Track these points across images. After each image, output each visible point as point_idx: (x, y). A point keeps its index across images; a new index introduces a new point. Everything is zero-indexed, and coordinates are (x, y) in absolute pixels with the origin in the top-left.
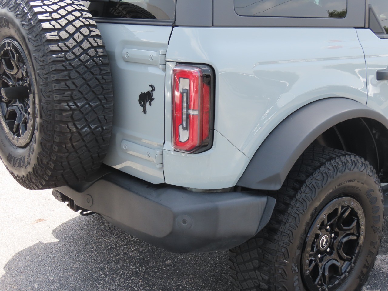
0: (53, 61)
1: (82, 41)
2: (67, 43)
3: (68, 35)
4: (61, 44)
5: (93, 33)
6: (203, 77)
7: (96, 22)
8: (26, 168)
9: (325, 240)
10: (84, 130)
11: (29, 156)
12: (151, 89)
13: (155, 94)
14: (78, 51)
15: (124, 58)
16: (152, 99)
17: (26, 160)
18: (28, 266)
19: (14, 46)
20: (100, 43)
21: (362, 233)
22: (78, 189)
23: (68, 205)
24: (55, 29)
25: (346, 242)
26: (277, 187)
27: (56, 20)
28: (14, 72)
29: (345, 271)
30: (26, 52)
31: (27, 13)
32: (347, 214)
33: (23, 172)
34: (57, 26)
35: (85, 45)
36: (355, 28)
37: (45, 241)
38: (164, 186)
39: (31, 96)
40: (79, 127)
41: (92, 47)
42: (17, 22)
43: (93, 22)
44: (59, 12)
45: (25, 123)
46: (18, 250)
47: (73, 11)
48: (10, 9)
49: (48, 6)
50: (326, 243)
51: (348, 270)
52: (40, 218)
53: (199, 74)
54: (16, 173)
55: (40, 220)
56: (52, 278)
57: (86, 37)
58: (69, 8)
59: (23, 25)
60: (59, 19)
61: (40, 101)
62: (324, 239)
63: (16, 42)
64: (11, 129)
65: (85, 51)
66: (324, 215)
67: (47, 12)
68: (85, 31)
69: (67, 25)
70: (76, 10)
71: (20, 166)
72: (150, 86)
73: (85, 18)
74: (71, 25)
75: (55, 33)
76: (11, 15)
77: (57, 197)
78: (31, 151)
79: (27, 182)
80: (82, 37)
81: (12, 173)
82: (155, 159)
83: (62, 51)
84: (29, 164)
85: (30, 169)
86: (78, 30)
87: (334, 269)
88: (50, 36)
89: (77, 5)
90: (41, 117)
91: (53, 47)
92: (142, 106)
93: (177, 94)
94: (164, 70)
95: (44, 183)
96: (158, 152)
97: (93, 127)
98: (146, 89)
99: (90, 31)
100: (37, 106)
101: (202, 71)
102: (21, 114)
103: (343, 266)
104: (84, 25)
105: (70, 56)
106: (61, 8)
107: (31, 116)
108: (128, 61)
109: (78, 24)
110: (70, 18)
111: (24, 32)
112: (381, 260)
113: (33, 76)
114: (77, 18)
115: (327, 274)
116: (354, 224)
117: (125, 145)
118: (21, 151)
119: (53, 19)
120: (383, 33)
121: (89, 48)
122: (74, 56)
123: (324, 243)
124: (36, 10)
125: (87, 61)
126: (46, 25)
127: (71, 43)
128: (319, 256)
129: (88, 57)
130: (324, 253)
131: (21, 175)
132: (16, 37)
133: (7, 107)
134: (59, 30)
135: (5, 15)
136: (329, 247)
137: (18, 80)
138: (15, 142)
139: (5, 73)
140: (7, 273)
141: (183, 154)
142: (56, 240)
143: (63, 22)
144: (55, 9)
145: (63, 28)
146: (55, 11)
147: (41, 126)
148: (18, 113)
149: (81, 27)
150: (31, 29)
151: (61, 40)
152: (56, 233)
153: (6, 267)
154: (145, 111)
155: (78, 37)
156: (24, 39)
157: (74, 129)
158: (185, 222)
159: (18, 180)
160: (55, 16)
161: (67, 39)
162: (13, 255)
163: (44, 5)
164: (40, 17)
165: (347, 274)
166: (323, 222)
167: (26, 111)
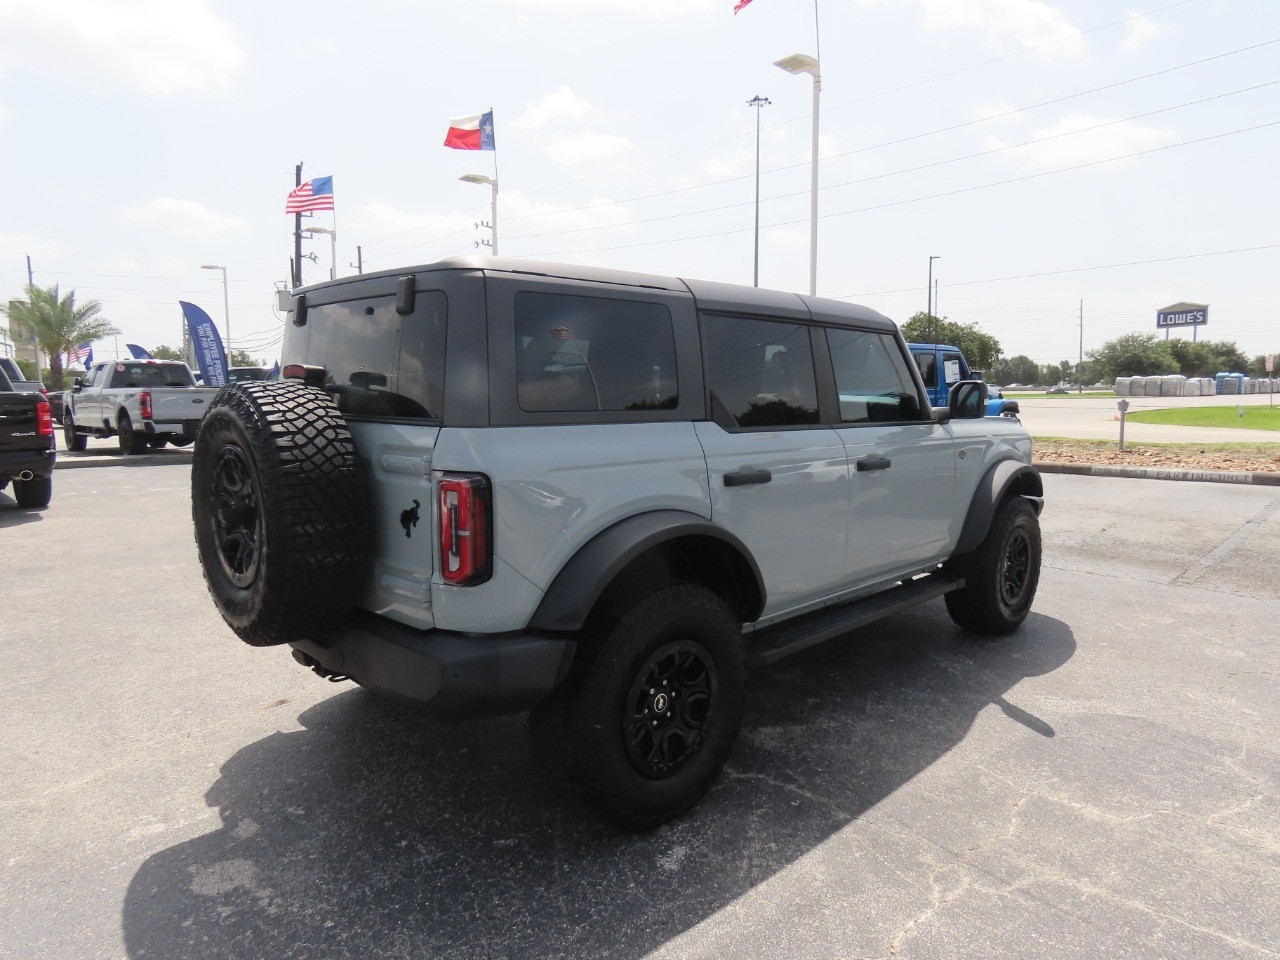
0: (285, 473)
1: (325, 447)
2: (304, 450)
3: (306, 440)
4: (296, 452)
5: (340, 437)
6: (474, 488)
7: (346, 420)
8: (249, 615)
9: (662, 701)
10: (327, 560)
11: (253, 599)
12: (414, 505)
13: (421, 512)
14: (318, 459)
15: (382, 466)
16: (417, 519)
17: (249, 604)
18: (256, 765)
19: (236, 455)
20: (350, 448)
21: (713, 690)
22: (324, 644)
23: (313, 670)
24: (288, 433)
25: (693, 703)
26: (577, 626)
27: (291, 421)
28: (236, 488)
29: (694, 743)
30: (251, 462)
31: (254, 413)
32: (687, 665)
33: (245, 622)
34: (292, 429)
35: (330, 451)
36: (692, 421)
37: (284, 731)
38: (435, 632)
39: (257, 522)
40: (319, 557)
41: (339, 453)
42: (241, 423)
43: (342, 422)
44: (295, 410)
45: (250, 555)
46: (243, 745)
47: (316, 408)
48: (232, 407)
49: (281, 403)
50: (664, 704)
51: (697, 742)
52: (281, 698)
53: (468, 486)
54: (236, 624)
55: (282, 702)
56: (290, 780)
57: (330, 442)
58: (311, 406)
59: (247, 428)
60: (295, 419)
61: (267, 525)
62: (660, 701)
63: (239, 449)
64: (231, 565)
65: (329, 459)
66: (652, 665)
67: (279, 411)
68: (330, 434)
69: (305, 427)
70: (320, 407)
71: (241, 614)
72: (415, 501)
73: (331, 417)
74: (311, 427)
75: (288, 438)
76: (233, 414)
77: (298, 660)
78: (256, 592)
79: (250, 635)
80: (325, 442)
81: (231, 625)
82: (421, 596)
83: (297, 460)
84: (253, 609)
85: (253, 617)
86: (320, 432)
87: (677, 741)
88: (282, 441)
89: (321, 400)
90: (268, 547)
91: (286, 455)
92: (405, 527)
93: (445, 509)
94: (430, 481)
95: (273, 635)
96: (424, 586)
97: (339, 557)
98: (410, 506)
99: (337, 434)
100: (264, 532)
101: (472, 482)
102: (246, 543)
103: (690, 737)
104: (330, 427)
105: (307, 465)
106: (299, 405)
107: (257, 545)
108: (389, 470)
109: (320, 425)
110: (311, 417)
111: (248, 435)
112: (766, 735)
113: (259, 493)
114: (320, 418)
115: (665, 747)
116: (702, 677)
117: (386, 580)
118: (243, 594)
119: (287, 420)
120: (734, 425)
121: (335, 456)
122: (312, 467)
123: (661, 705)
124: (265, 408)
125: (331, 472)
126: (277, 428)
127: (310, 450)
128: (655, 723)
129: (332, 467)
130: (661, 717)
131: (242, 626)
132: (239, 442)
133: (228, 534)
134: (294, 434)
135: (225, 414)
136: (668, 709)
137: (244, 497)
138: (235, 582)
139: (226, 490)
140: (224, 777)
141: (455, 588)
142: (303, 728)
143: (300, 423)
144: (291, 406)
145: (300, 431)
146: (291, 410)
147: (269, 556)
148: (242, 541)
149: (325, 429)
150: (257, 432)
151: (297, 446)
152: (303, 719)
153: (225, 769)
154: (408, 535)
155: (320, 442)
156: (248, 444)
157: (313, 560)
158: (456, 676)
159: (239, 634)
160: (290, 416)
161: (305, 445)
162: (235, 752)
163: (277, 402)
164: (270, 418)
165: (696, 747)
166: (652, 674)
167: (253, 540)
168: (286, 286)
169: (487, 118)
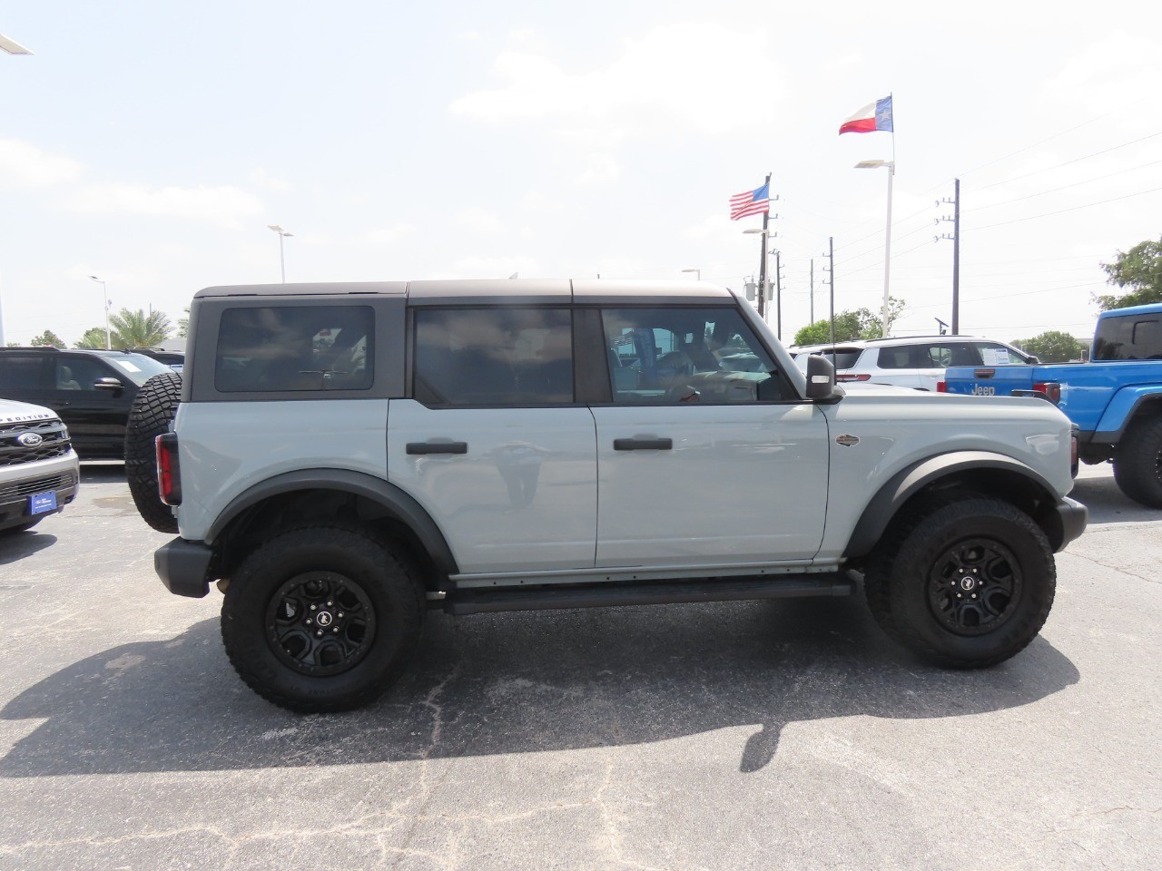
36: (389, 399)
123: (324, 620)
128: (319, 633)
136: (333, 625)
168: (753, 280)
169: (885, 104)
